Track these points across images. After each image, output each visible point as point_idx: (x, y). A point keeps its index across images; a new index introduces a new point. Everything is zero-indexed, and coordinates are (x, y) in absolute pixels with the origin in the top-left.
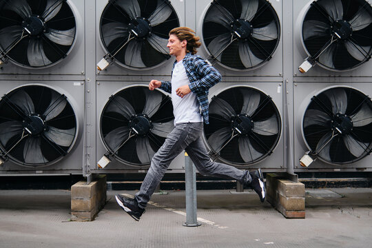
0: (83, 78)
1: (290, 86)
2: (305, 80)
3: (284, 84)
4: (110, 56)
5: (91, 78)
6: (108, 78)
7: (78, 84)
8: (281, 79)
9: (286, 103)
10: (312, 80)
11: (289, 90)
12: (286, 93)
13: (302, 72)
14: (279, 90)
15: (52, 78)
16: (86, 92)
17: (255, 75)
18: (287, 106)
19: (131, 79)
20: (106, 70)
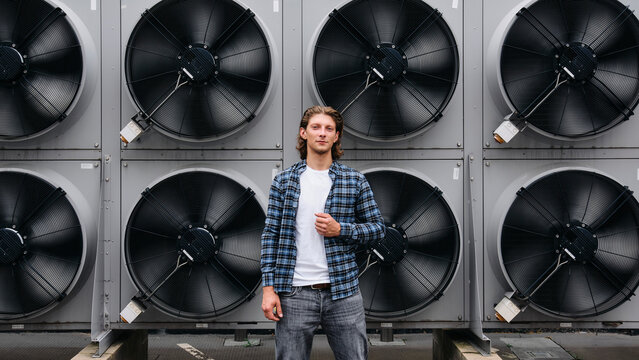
0: (97, 155)
1: (476, 167)
2: (504, 154)
3: (466, 164)
4: (144, 116)
5: (111, 156)
6: (142, 155)
7: (90, 166)
8: (459, 154)
9: (470, 198)
10: (518, 154)
11: (476, 174)
12: (469, 180)
13: (500, 141)
14: (457, 174)
15: (42, 155)
16: (103, 181)
17: (411, 146)
18: (470, 205)
19: (183, 155)
20: (138, 140)
